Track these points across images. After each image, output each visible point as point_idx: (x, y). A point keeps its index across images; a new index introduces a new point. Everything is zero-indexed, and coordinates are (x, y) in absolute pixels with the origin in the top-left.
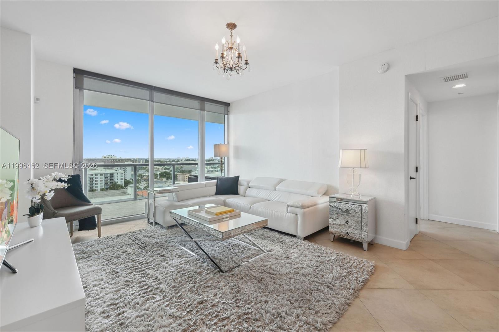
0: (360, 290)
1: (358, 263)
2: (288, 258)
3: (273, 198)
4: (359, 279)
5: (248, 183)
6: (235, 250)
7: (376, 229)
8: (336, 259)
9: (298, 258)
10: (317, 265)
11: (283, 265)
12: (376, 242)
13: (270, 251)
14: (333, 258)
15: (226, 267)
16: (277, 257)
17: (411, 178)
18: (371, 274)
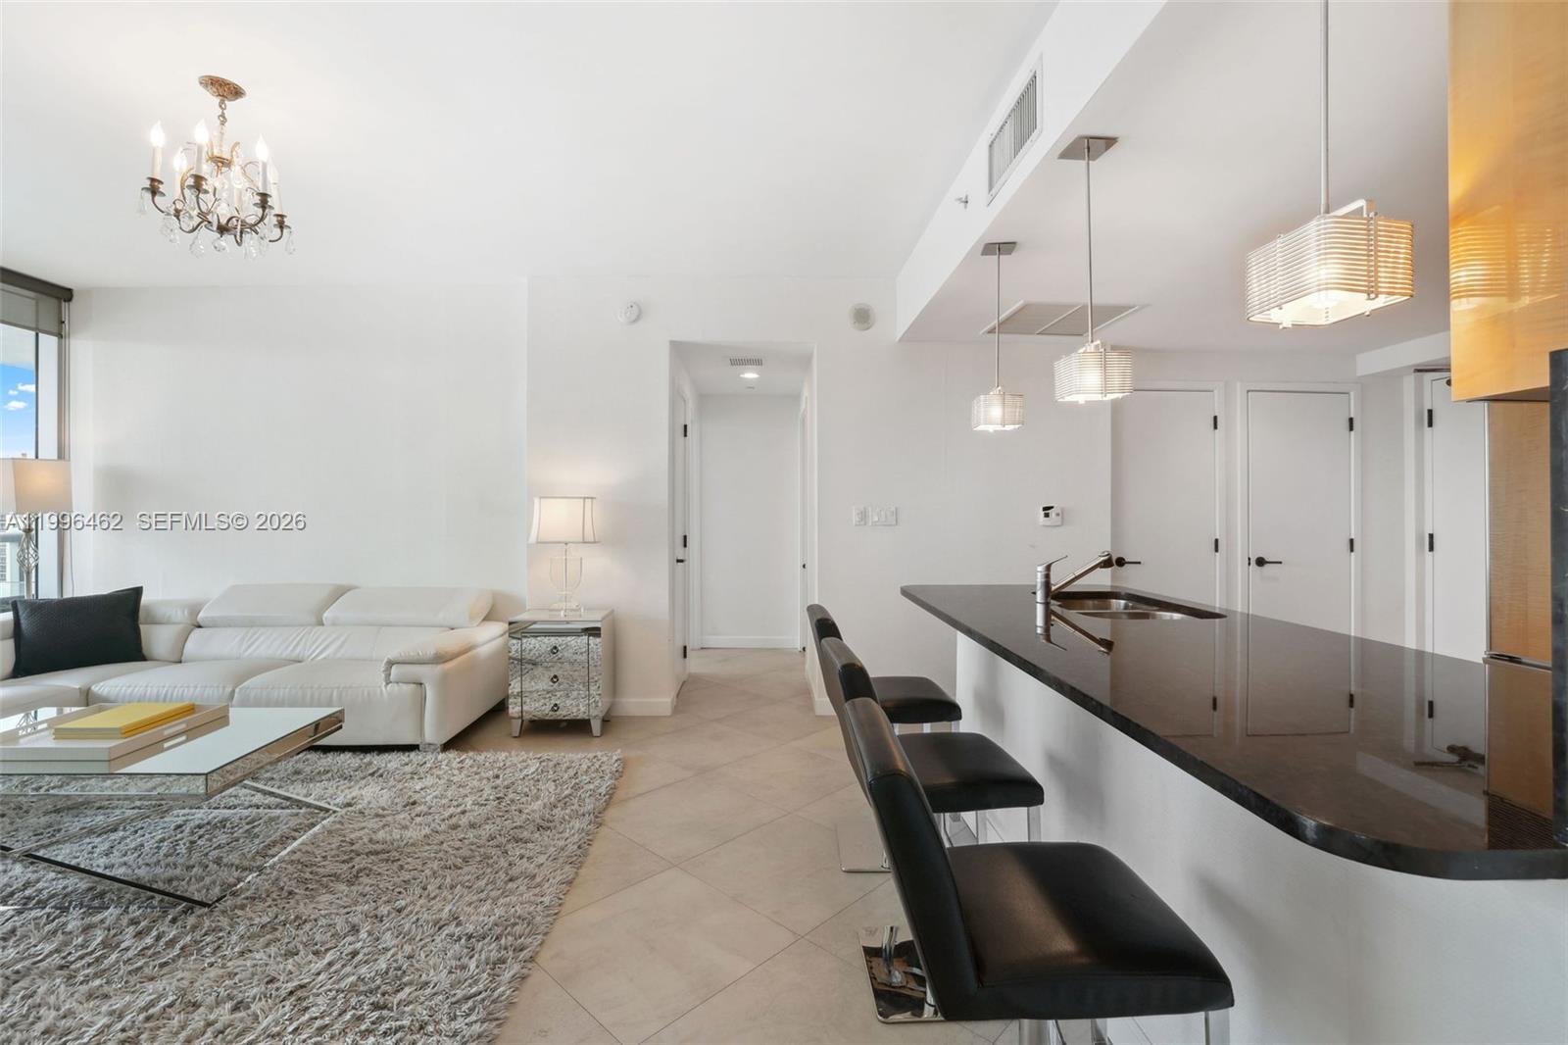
0: (604, 810)
1: (590, 764)
2: (414, 803)
3: (314, 651)
4: (600, 791)
5: (195, 610)
6: (214, 840)
7: (614, 686)
8: (539, 770)
9: (442, 796)
10: (498, 796)
11: (408, 823)
12: (613, 714)
13: (349, 805)
14: (533, 769)
15: (208, 890)
16: (381, 812)
17: (678, 561)
18: (618, 775)
